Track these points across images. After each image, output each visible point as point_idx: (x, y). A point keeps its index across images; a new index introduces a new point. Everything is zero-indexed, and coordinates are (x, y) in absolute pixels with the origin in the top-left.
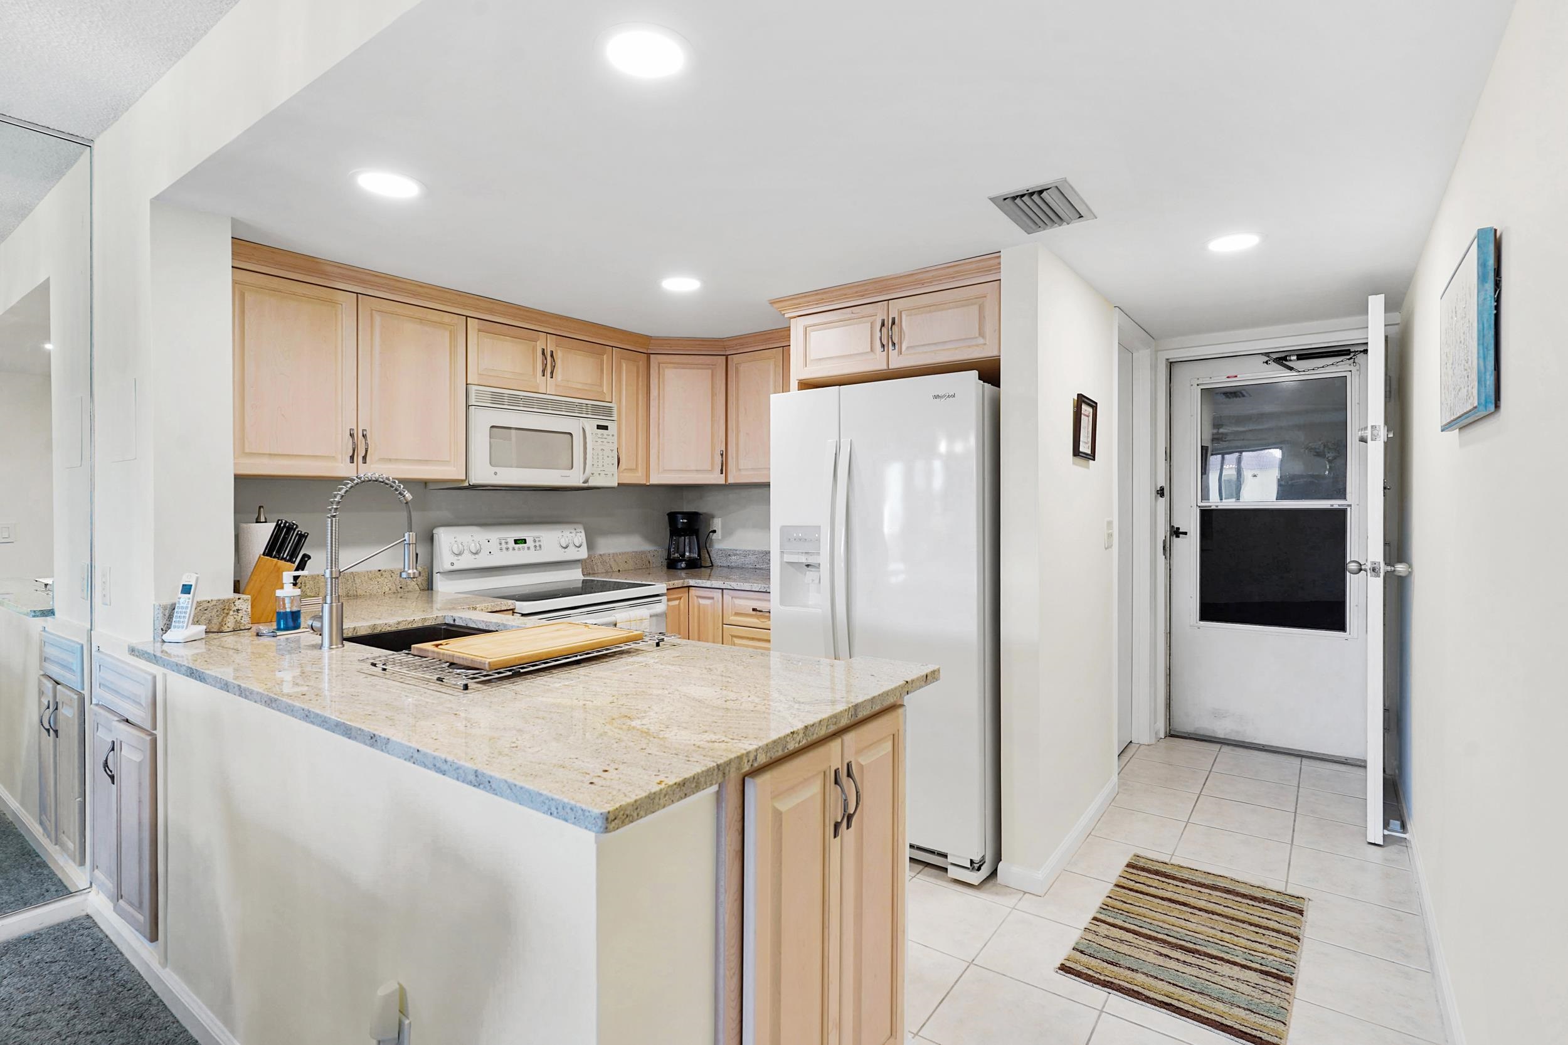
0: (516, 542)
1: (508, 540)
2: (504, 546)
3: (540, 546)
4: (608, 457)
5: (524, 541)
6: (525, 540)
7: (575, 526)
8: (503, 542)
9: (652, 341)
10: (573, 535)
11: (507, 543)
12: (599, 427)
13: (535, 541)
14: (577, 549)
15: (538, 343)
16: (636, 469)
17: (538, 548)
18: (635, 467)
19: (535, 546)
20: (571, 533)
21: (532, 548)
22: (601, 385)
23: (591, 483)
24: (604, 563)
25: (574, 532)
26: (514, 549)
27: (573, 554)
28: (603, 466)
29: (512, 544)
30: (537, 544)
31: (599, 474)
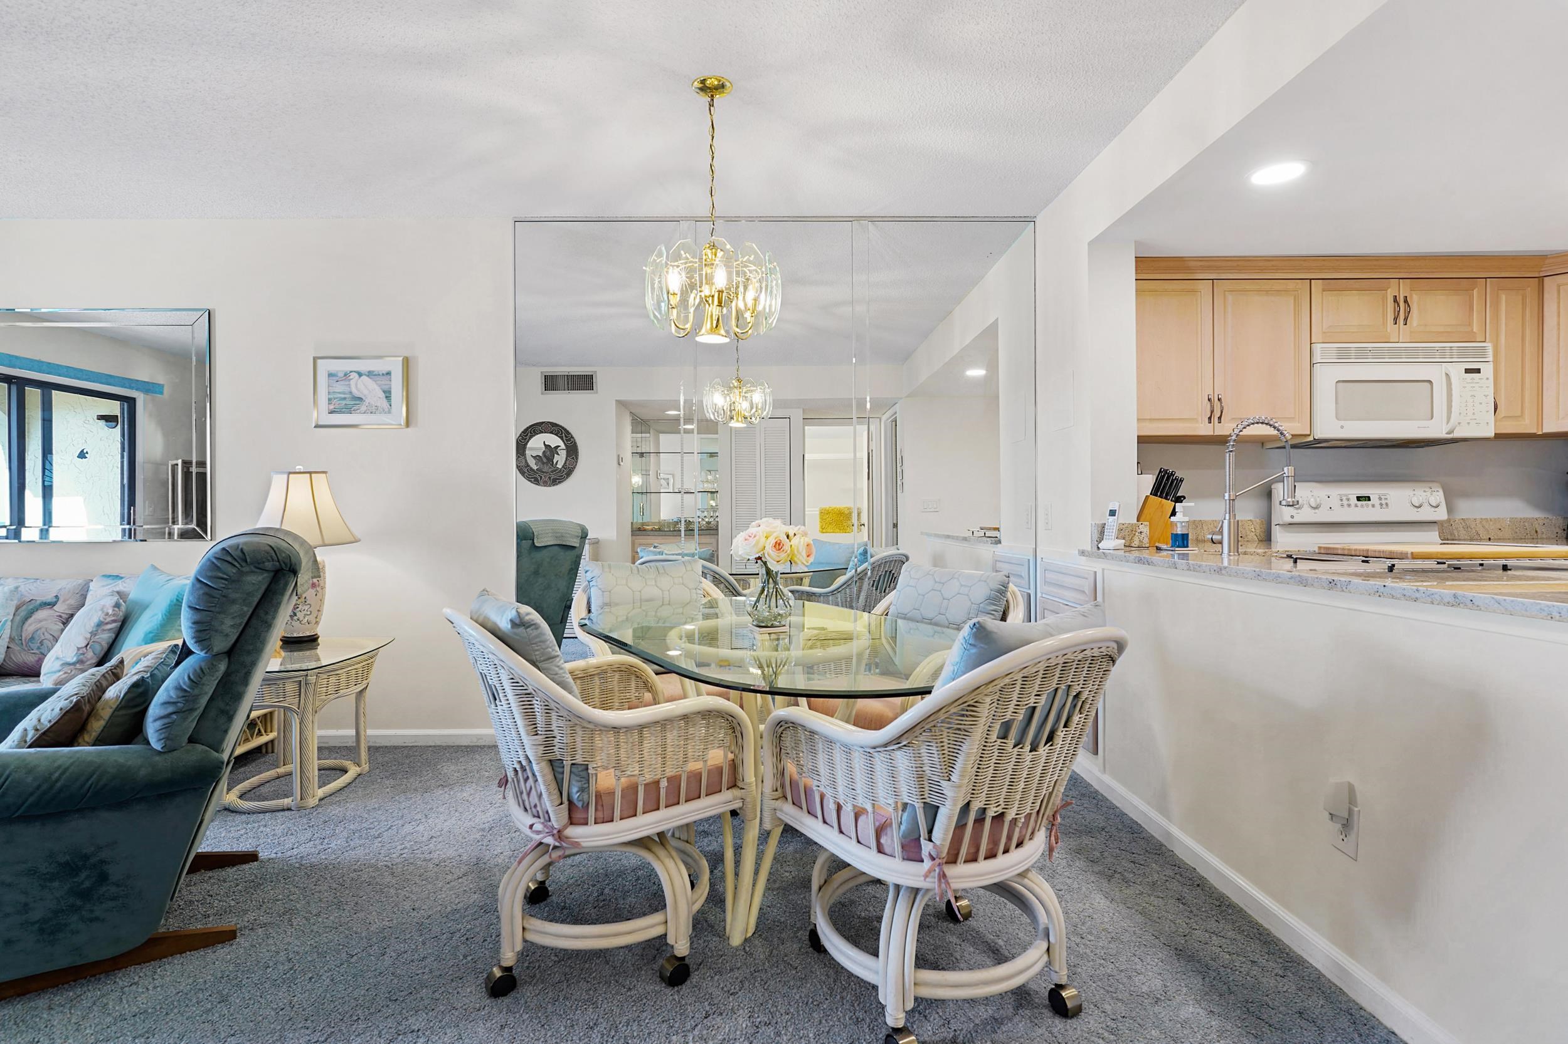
0: (1359, 498)
1: (1350, 496)
2: (1345, 502)
3: (1387, 504)
4: (1481, 403)
5: (1369, 499)
6: (1369, 497)
7: (1431, 485)
8: (1344, 498)
9: (1547, 261)
10: (1428, 494)
11: (1348, 500)
12: (1468, 371)
13: (1380, 499)
14: (1433, 509)
15: (1389, 290)
16: (1522, 416)
17: (1384, 506)
18: (1519, 413)
19: (1381, 504)
20: (1425, 491)
21: (1378, 506)
22: (1470, 324)
23: (1457, 434)
24: (1467, 527)
25: (1430, 490)
26: (1356, 506)
27: (1426, 514)
28: (1474, 414)
29: (1354, 501)
30: (1383, 502)
31: (1469, 423)
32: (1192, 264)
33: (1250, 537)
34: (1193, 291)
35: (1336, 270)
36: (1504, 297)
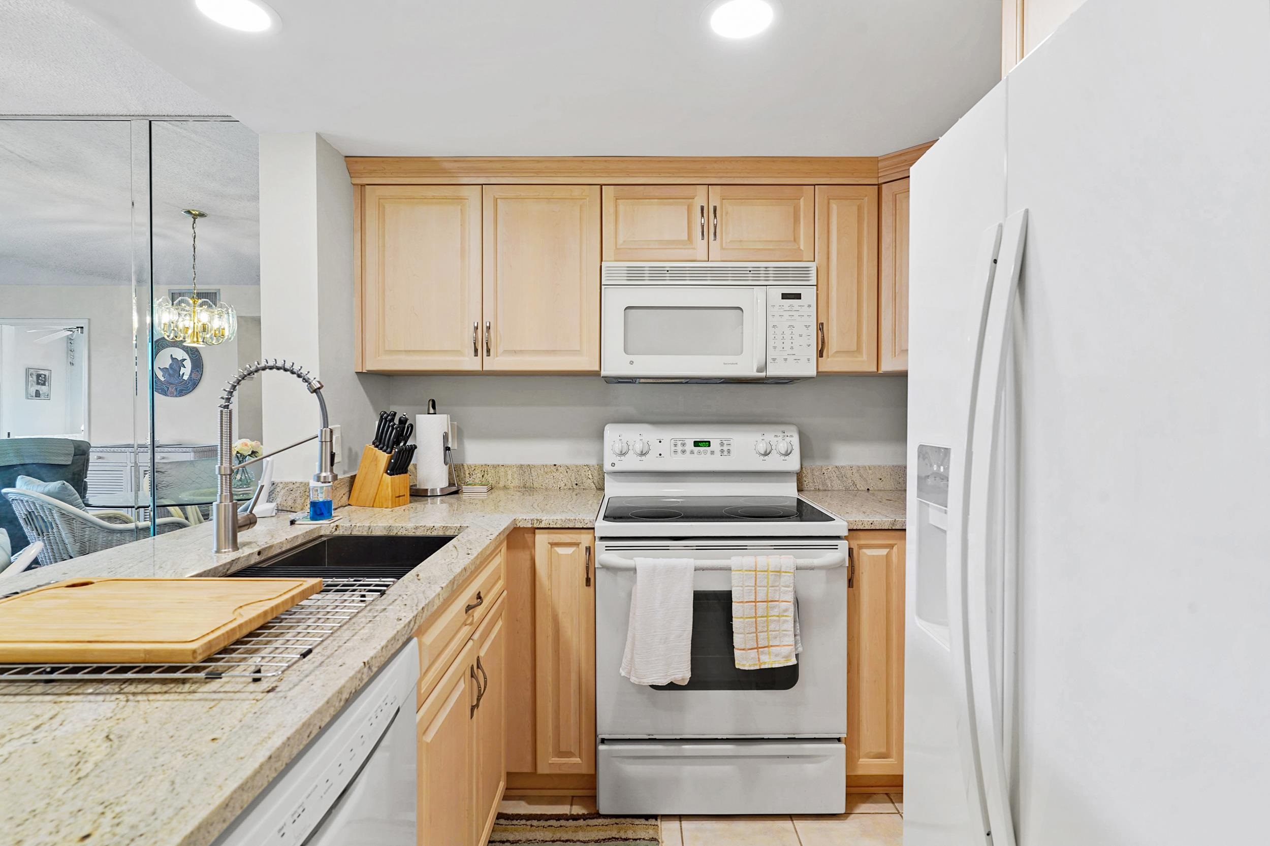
0: (697, 444)
1: (686, 441)
2: (679, 448)
3: (729, 451)
4: (801, 336)
5: (708, 444)
6: (709, 442)
7: (783, 428)
8: (679, 443)
9: (880, 165)
10: (780, 439)
11: (684, 445)
12: (785, 296)
13: (722, 444)
14: (783, 458)
15: (695, 200)
16: (859, 349)
17: (726, 453)
18: (854, 348)
19: (722, 451)
20: (776, 436)
21: (718, 453)
22: (796, 240)
24: (841, 477)
25: (781, 435)
26: (692, 452)
27: (774, 463)
28: (792, 348)
29: (690, 446)
30: (725, 448)
31: (786, 359)
32: (446, 165)
33: (586, 485)
34: (459, 199)
35: (628, 173)
36: (834, 206)
